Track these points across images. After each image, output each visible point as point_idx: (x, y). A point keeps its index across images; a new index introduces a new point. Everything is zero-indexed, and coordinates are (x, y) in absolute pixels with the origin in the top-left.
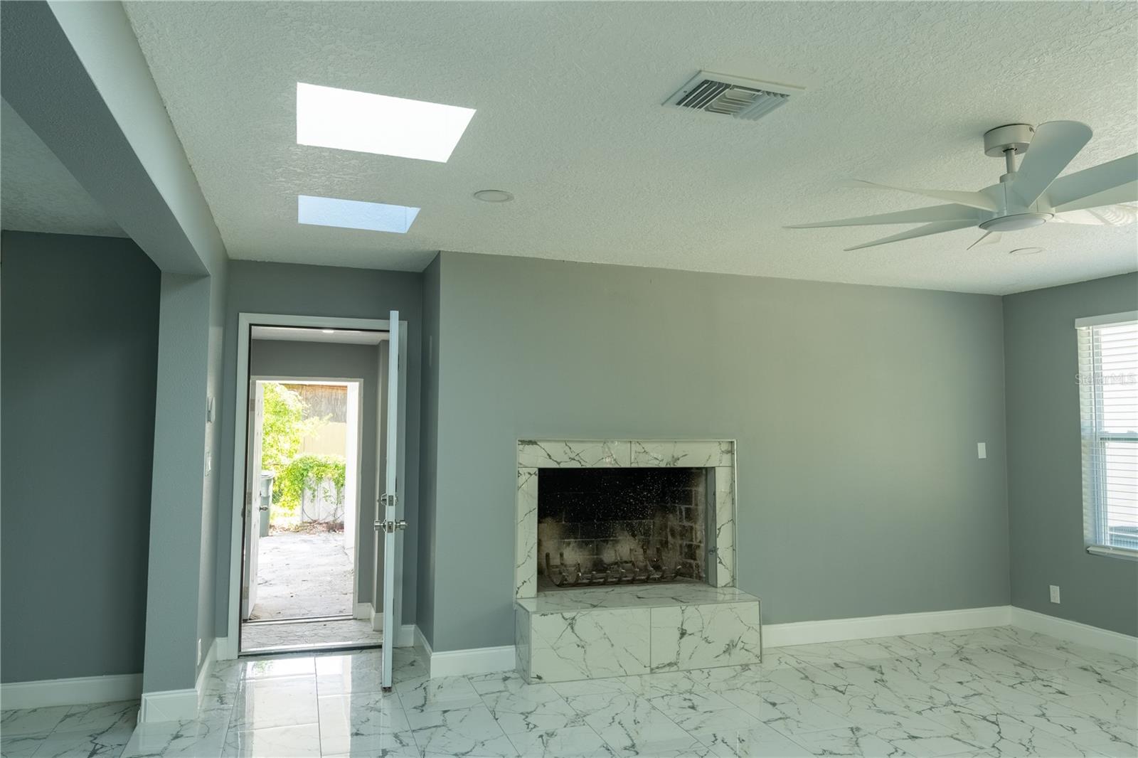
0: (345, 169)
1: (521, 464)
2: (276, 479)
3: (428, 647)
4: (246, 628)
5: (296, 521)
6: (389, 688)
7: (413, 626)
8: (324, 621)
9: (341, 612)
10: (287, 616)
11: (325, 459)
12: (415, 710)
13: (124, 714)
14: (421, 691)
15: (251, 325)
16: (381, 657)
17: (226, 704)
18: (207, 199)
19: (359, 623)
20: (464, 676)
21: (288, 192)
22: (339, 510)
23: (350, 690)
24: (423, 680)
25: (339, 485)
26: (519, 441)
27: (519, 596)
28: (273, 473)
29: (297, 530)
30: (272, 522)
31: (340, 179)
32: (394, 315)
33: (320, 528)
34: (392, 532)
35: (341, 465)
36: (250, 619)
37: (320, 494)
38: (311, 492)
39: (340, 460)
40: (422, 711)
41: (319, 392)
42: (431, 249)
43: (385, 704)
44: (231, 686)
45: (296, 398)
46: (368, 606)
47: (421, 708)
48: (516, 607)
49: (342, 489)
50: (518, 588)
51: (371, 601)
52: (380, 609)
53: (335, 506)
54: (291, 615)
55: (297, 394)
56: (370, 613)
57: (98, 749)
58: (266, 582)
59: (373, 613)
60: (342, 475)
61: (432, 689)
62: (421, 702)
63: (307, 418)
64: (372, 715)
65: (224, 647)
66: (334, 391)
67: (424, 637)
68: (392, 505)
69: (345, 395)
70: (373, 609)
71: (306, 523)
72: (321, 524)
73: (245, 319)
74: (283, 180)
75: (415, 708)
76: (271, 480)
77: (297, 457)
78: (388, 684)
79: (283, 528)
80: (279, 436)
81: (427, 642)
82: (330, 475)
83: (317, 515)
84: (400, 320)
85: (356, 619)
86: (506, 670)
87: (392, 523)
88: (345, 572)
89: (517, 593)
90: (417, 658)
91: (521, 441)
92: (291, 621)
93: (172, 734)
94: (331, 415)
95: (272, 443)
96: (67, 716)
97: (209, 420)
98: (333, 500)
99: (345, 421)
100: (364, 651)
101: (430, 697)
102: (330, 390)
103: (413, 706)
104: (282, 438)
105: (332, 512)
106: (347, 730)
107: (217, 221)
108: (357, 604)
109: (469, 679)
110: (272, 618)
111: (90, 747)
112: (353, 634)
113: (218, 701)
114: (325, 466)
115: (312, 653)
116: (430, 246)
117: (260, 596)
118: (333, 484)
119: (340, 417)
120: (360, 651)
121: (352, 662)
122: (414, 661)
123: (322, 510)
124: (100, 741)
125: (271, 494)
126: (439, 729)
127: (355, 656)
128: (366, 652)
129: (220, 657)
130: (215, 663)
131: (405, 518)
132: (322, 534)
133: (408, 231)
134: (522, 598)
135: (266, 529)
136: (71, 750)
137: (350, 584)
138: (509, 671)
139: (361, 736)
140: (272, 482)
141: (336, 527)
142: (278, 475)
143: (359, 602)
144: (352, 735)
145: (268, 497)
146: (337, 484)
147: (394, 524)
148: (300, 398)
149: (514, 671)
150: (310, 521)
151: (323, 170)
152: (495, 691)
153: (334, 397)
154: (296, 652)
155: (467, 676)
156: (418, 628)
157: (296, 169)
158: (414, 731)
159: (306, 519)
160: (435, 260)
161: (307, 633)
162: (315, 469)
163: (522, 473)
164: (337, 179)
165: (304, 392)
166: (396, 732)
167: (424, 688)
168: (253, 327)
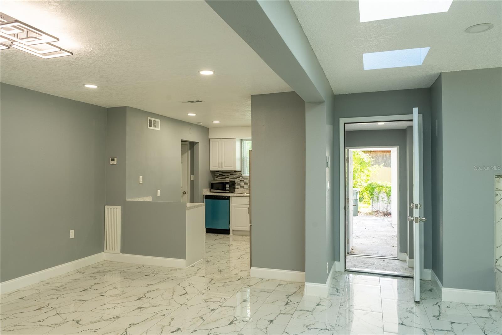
0: (386, 32)
1: (497, 189)
2: (361, 192)
3: (439, 283)
4: (349, 257)
5: (370, 210)
6: (419, 302)
7: (431, 270)
8: (384, 258)
9: (392, 255)
10: (366, 254)
11: (382, 184)
12: (434, 317)
13: (299, 288)
14: (437, 306)
15: (345, 123)
16: (413, 283)
17: (339, 293)
18: (322, 66)
19: (401, 262)
20: (462, 303)
21: (358, 53)
22: (389, 207)
23: (397, 298)
24: (438, 301)
25: (389, 195)
26: (496, 175)
27: (497, 264)
28: (359, 189)
29: (370, 214)
30: (359, 210)
31: (384, 39)
32: (416, 110)
33: (380, 214)
34: (418, 223)
35: (389, 186)
36: (350, 253)
37: (380, 199)
38: (376, 198)
39: (389, 184)
40: (438, 319)
41: (378, 154)
42: (436, 73)
43: (416, 309)
44: (342, 284)
45: (368, 157)
46: (405, 255)
47: (438, 317)
48: (496, 270)
49: (390, 197)
50: (497, 260)
51: (406, 252)
52: (411, 256)
53: (386, 205)
54: (368, 254)
55: (368, 155)
56: (406, 258)
57: (289, 302)
58: (357, 236)
59: (408, 259)
60: (390, 191)
61: (443, 307)
62: (438, 314)
63: (373, 165)
64: (410, 315)
65: (338, 266)
66: (385, 153)
67: (437, 277)
68: (418, 209)
69: (390, 155)
70: (407, 256)
71: (374, 211)
72: (381, 212)
73: (342, 121)
74: (355, 46)
75: (434, 316)
76: (358, 192)
77: (369, 182)
78: (418, 300)
79: (364, 213)
80: (361, 174)
81: (439, 280)
82: (384, 191)
83: (379, 208)
84: (419, 113)
85: (399, 260)
86: (489, 305)
87: (418, 218)
88: (393, 236)
89: (496, 262)
90: (434, 287)
91: (497, 176)
92: (368, 256)
93: (317, 303)
94: (384, 164)
95: (358, 176)
96: (279, 285)
97: (327, 167)
98: (386, 202)
99: (390, 167)
100: (404, 278)
101: (442, 311)
102: (383, 153)
103: (433, 315)
104: (362, 174)
105: (386, 207)
106: (396, 321)
107: (327, 77)
108: (399, 253)
109: (466, 306)
110: (360, 253)
111: (286, 300)
112: (398, 268)
113: (336, 291)
114: (382, 187)
115: (378, 275)
116: (436, 71)
117: (354, 243)
118: (385, 195)
119: (388, 165)
120: (402, 278)
121: (398, 283)
122: (432, 289)
123: (381, 206)
124: (290, 298)
125: (358, 198)
126: (449, 332)
127: (399, 280)
128: (405, 279)
129: (337, 270)
130: (335, 272)
131: (424, 216)
132: (381, 217)
133: (423, 63)
134: (499, 266)
135: (356, 213)
136: (280, 300)
137: (395, 242)
138: (491, 306)
139: (404, 326)
140: (359, 193)
141: (387, 214)
142: (361, 190)
143: (400, 252)
144: (399, 324)
145: (357, 200)
146: (387, 195)
147: (419, 218)
148: (370, 157)
149: (494, 306)
150: (376, 211)
151: (374, 36)
152: (482, 316)
153: (385, 156)
154: (370, 273)
155: (464, 303)
156: (433, 272)
157: (361, 38)
158: (434, 330)
159: (374, 210)
160: (439, 77)
161: (375, 263)
162: (377, 188)
163: (499, 194)
164: (382, 39)
165: (371, 154)
166: (424, 328)
167: (439, 306)
168: (346, 124)
